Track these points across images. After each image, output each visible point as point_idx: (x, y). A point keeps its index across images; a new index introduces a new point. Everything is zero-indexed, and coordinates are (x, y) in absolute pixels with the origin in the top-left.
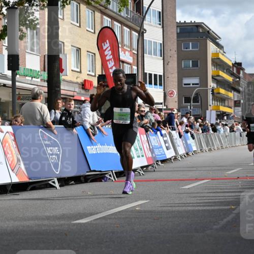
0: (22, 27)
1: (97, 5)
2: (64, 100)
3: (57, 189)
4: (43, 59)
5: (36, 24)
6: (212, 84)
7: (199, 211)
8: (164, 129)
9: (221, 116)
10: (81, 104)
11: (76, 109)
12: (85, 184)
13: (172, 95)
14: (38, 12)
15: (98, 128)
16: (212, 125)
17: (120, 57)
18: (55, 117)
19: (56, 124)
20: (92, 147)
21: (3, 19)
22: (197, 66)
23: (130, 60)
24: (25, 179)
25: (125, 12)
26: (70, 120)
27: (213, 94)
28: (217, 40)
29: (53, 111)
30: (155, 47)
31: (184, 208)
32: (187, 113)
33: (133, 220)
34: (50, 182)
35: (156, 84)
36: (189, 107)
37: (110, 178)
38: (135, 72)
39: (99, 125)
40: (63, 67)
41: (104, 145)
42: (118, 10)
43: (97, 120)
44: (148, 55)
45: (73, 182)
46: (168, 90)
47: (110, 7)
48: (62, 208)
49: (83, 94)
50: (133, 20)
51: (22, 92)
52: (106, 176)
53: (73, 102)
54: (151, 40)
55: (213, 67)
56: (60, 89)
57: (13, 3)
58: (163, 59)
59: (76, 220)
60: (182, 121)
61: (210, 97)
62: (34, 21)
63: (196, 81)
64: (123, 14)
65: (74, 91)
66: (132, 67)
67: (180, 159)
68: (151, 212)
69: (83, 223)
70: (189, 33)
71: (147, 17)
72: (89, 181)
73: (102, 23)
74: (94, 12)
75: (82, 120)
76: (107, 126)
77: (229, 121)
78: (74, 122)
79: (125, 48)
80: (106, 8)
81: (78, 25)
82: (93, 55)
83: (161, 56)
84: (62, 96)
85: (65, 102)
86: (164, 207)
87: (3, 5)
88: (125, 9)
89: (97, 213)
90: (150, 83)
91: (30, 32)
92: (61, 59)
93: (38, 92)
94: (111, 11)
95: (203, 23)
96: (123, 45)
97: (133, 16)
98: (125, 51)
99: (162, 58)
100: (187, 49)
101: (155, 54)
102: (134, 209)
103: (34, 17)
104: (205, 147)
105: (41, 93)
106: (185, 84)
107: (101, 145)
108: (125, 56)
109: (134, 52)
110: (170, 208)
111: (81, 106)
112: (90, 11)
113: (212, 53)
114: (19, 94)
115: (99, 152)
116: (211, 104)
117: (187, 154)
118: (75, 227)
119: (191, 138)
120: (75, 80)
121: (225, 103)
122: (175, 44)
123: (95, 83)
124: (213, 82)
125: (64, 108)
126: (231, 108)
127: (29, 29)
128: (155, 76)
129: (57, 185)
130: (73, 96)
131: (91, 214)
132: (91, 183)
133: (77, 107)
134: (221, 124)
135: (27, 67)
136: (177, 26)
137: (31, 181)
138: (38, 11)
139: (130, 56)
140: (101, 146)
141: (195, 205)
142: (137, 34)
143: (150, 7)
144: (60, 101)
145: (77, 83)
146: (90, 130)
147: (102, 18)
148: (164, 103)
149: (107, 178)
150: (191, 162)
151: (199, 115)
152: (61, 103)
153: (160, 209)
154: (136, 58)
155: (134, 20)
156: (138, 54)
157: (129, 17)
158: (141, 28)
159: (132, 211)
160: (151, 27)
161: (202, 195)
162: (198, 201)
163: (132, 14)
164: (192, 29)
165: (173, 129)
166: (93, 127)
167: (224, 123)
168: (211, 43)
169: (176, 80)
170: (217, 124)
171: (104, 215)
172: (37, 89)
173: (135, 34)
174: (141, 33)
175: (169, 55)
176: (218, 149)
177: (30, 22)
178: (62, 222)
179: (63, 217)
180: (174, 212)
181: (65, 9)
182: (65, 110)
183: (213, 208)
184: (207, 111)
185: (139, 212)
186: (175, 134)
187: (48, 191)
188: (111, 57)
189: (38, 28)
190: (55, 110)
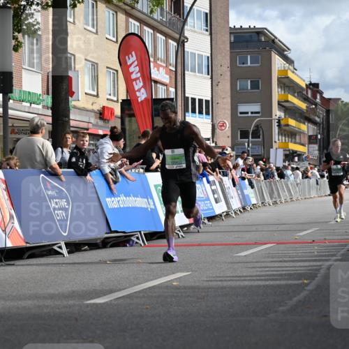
0: (16, 34)
1: (121, 4)
2: (75, 135)
3: (64, 256)
4: (46, 78)
5: (37, 30)
6: (277, 113)
7: (259, 286)
8: (212, 175)
9: (290, 156)
10: (98, 140)
11: (91, 147)
12: (104, 250)
13: (223, 128)
14: (39, 14)
16: (278, 169)
17: (152, 76)
18: (62, 158)
19: (64, 168)
20: (113, 199)
22: (259, 89)
23: (166, 79)
24: (21, 244)
25: (159, 14)
26: (82, 162)
27: (279, 126)
28: (286, 53)
29: (60, 149)
30: (200, 62)
31: (238, 283)
32: (243, 152)
33: (169, 300)
34: (55, 248)
35: (201, 112)
36: (247, 144)
37: (138, 241)
38: (172, 96)
39: (122, 169)
40: (74, 90)
41: (129, 196)
42: (149, 11)
44: (190, 73)
45: (86, 247)
46: (218, 120)
47: (139, 6)
48: (71, 283)
49: (101, 126)
50: (169, 24)
51: (17, 124)
52: (132, 238)
53: (87, 138)
54: (194, 51)
55: (279, 90)
56: (70, 119)
58: (212, 78)
59: (90, 299)
60: (237, 164)
61: (276, 130)
62: (33, 25)
63: (257, 108)
64: (157, 15)
65: (89, 123)
66: (168, 90)
67: (234, 215)
68: (193, 288)
69: (100, 304)
70: (247, 41)
71: (189, 20)
72: (109, 246)
73: (127, 27)
74: (116, 12)
75: (99, 162)
76: (133, 171)
77: (301, 164)
78: (88, 164)
80: (133, 8)
81: (94, 31)
82: (115, 72)
83: (208, 74)
84: (72, 129)
85: (77, 138)
86: (211, 281)
88: (159, 10)
89: (120, 290)
90: (194, 111)
91: (28, 40)
92: (71, 78)
93: (39, 123)
94: (139, 11)
95: (266, 29)
96: (156, 59)
97: (170, 19)
98: (158, 67)
99: (209, 77)
100: (243, 64)
101: (200, 71)
102: (170, 285)
103: (33, 20)
104: (267, 199)
105: (43, 125)
106: (241, 113)
107: (126, 196)
108: (159, 74)
109: (171, 68)
110: (219, 283)
111: (98, 143)
112: (111, 12)
113: (278, 70)
114: (13, 126)
115: (122, 206)
116: (277, 140)
117: (244, 208)
118: (89, 308)
119: (249, 187)
120: (90, 107)
121: (295, 139)
122: (228, 58)
123: (118, 112)
124: (280, 110)
125: (74, 146)
126: (303, 145)
127: (26, 36)
128: (200, 101)
129: (65, 251)
130: (87, 129)
131: (111, 291)
132: (111, 249)
133: (93, 144)
134: (290, 167)
135: (24, 88)
136: (231, 33)
137: (28, 245)
138: (39, 11)
139: (166, 73)
140: (125, 198)
141: (254, 278)
142: (175, 44)
143: (194, 7)
144: (69, 136)
145: (92, 111)
146: (111, 176)
147: (127, 22)
148: (213, 139)
149: (133, 241)
150: (248, 220)
151: (260, 155)
152: (70, 139)
153: (206, 284)
154: (174, 77)
155: (171, 24)
156: (176, 71)
157: (164, 20)
158: (180, 35)
159: (167, 286)
160: (195, 34)
161: (263, 265)
162: (258, 273)
163: (169, 17)
164: (251, 36)
165: (225, 175)
166: (114, 171)
167: (295, 166)
168: (277, 57)
169: (229, 106)
170: (286, 168)
171: (129, 293)
172: (37, 119)
173: (173, 44)
174: (181, 42)
175: (219, 72)
176: (286, 202)
177: (28, 27)
178: (71, 302)
179: (72, 295)
180: (225, 288)
181: (76, 9)
182: (76, 148)
183: (278, 282)
184: (271, 150)
185: (177, 288)
186: (227, 181)
188: (139, 75)
189: (39, 35)
190: (62, 148)
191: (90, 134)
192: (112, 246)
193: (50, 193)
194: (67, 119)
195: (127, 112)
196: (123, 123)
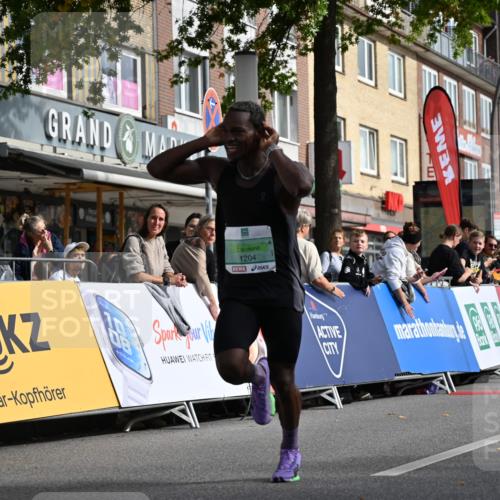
0: (263, 90)
1: (410, 44)
3: (337, 408)
4: (304, 152)
5: (292, 84)
11: (371, 251)
12: (393, 399)
14: (295, 61)
15: (416, 287)
18: (330, 266)
19: (334, 281)
20: (404, 325)
21: (226, 76)
23: (476, 151)
25: (465, 57)
26: (361, 272)
29: (327, 254)
34: (324, 395)
37: (442, 386)
38: (487, 176)
39: (419, 282)
40: (344, 168)
41: (429, 321)
42: (452, 54)
43: (414, 272)
45: (368, 394)
47: (436, 47)
48: (350, 447)
49: (383, 220)
50: (481, 71)
52: (435, 382)
53: (364, 237)
56: (340, 211)
57: (247, 42)
59: (379, 471)
62: (287, 78)
64: (462, 60)
65: (366, 215)
66: (479, 166)
69: (392, 477)
72: (400, 393)
73: (420, 79)
74: (404, 57)
76: (434, 284)
78: (369, 275)
79: (466, 127)
80: (428, 50)
81: (372, 83)
82: (403, 142)
84: (344, 225)
87: (227, 47)
88: (465, 51)
89: (420, 457)
91: (279, 98)
92: (341, 152)
94: (437, 54)
96: (462, 122)
97: (481, 65)
98: (466, 133)
103: (287, 69)
107: (423, 321)
108: (467, 144)
109: (483, 135)
111: (384, 245)
112: (396, 56)
115: (417, 336)
120: (367, 193)
123: (408, 198)
125: (348, 249)
127: (276, 92)
129: (337, 400)
130: (364, 225)
131: (408, 460)
132: (404, 397)
133: (372, 246)
138: (295, 57)
139: (477, 143)
140: (422, 324)
142: (490, 100)
144: (340, 235)
145: (372, 199)
147: (420, 71)
149: (436, 386)
152: (341, 239)
154: (489, 148)
156: (492, 140)
157: (473, 65)
158: (498, 87)
163: (480, 61)
166: (406, 285)
171: (434, 462)
173: (486, 100)
174: (499, 99)
177: (279, 80)
178: (352, 475)
179: (351, 464)
181: (347, 54)
187: (319, 411)
188: (445, 146)
189: (294, 91)
190: (330, 252)
191: (368, 232)
192: (404, 394)
193: (316, 316)
194: (337, 210)
195: (422, 200)
196: (416, 216)
